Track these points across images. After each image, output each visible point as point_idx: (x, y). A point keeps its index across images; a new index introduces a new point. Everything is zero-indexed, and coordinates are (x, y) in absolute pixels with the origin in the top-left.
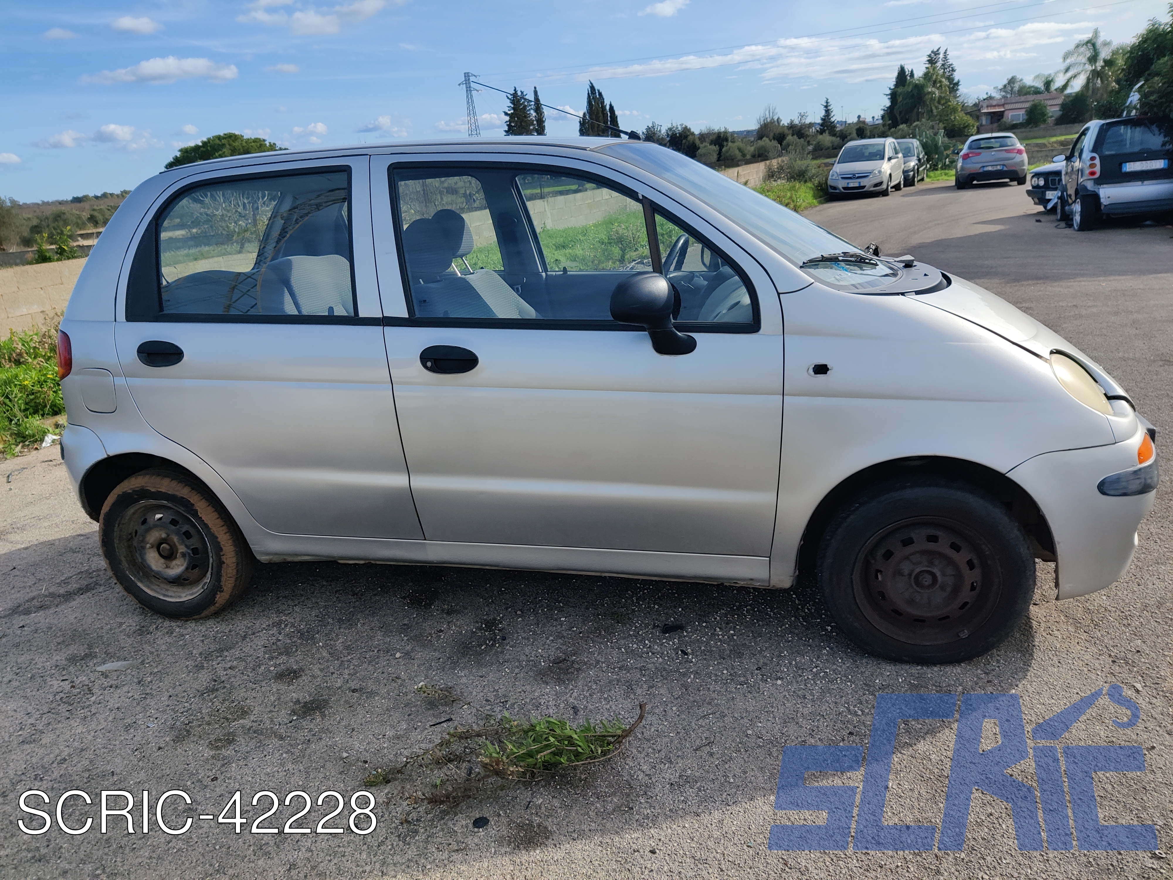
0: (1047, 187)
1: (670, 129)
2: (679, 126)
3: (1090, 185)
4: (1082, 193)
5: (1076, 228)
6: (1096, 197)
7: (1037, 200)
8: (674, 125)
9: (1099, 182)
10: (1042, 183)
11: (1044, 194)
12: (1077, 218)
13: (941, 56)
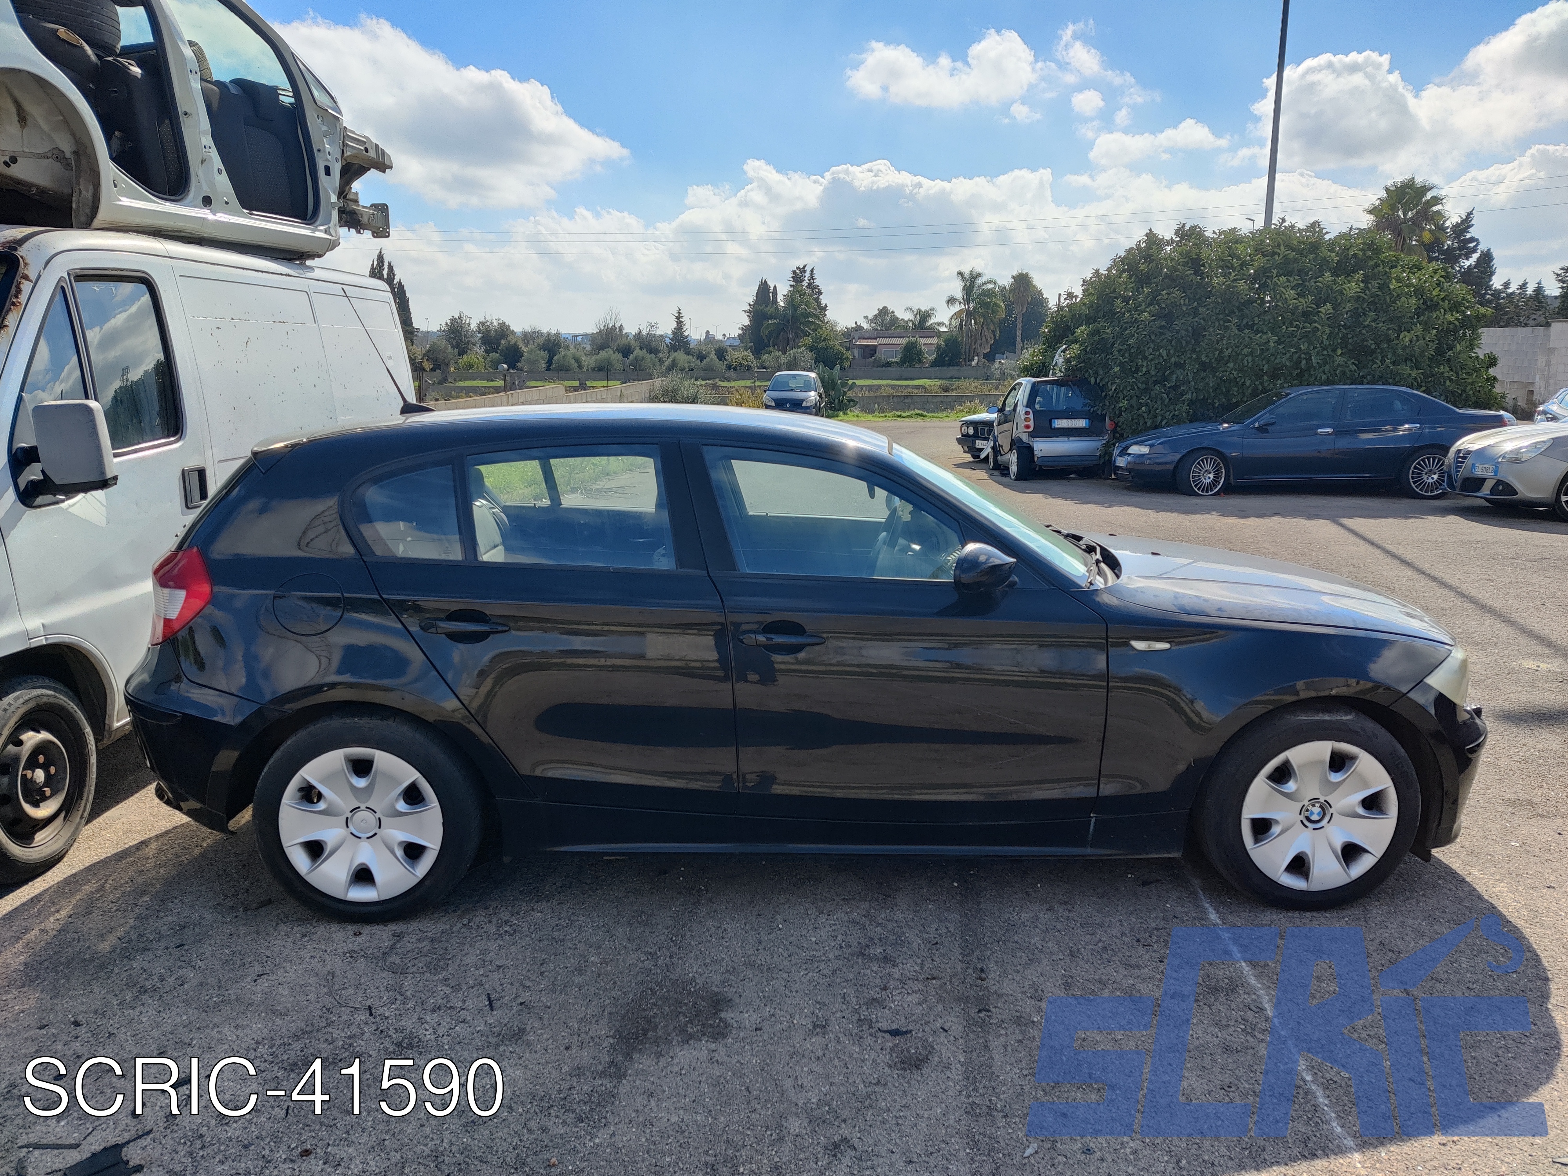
0: (976, 436)
2: (495, 322)
3: (1025, 438)
4: (1016, 444)
5: (1013, 478)
6: (1030, 449)
7: (966, 449)
9: (1032, 435)
10: (971, 431)
11: (974, 443)
12: (1014, 468)
13: (807, 275)
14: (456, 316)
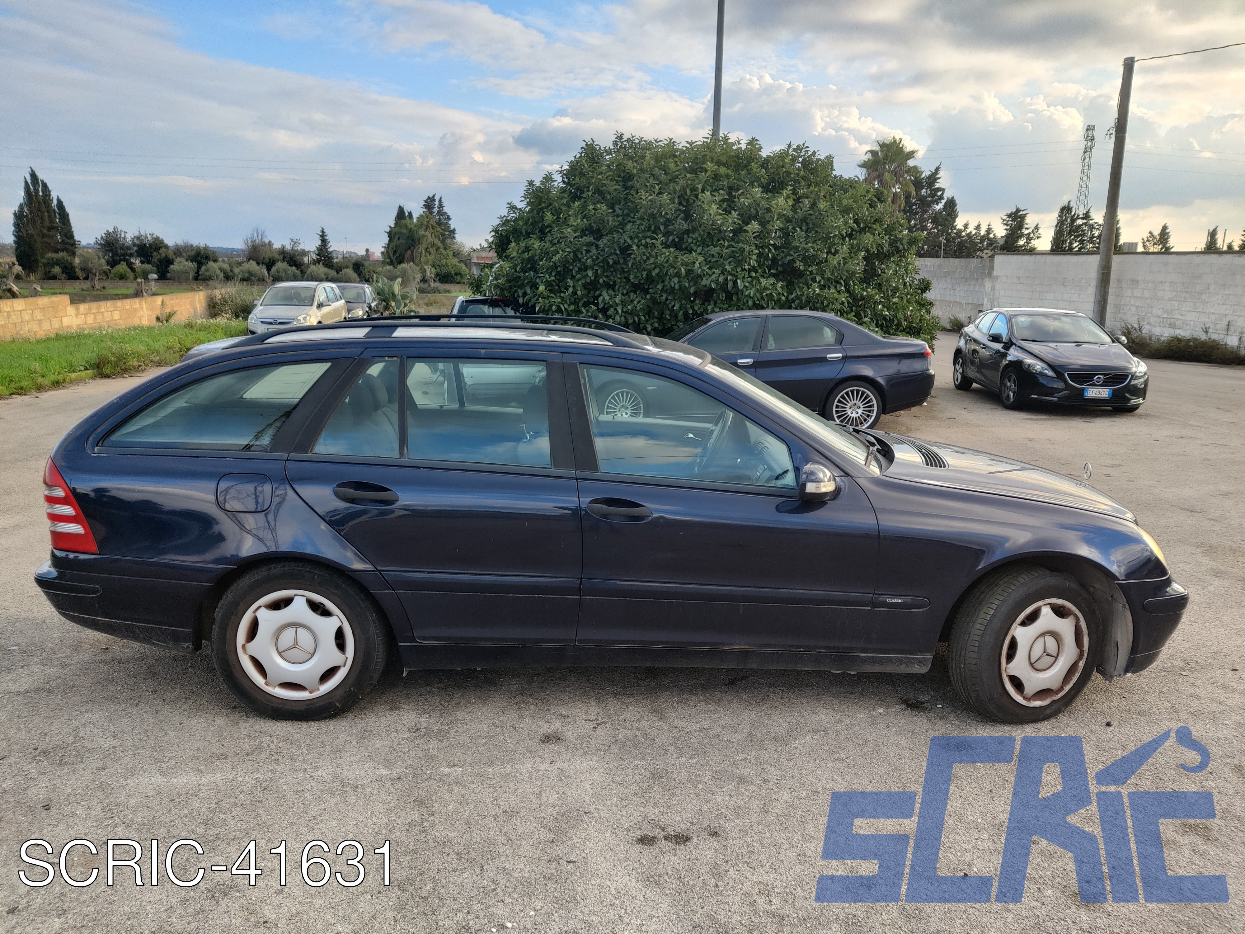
1: (138, 238)
2: (148, 236)
8: (143, 233)
13: (437, 203)
14: (111, 230)
